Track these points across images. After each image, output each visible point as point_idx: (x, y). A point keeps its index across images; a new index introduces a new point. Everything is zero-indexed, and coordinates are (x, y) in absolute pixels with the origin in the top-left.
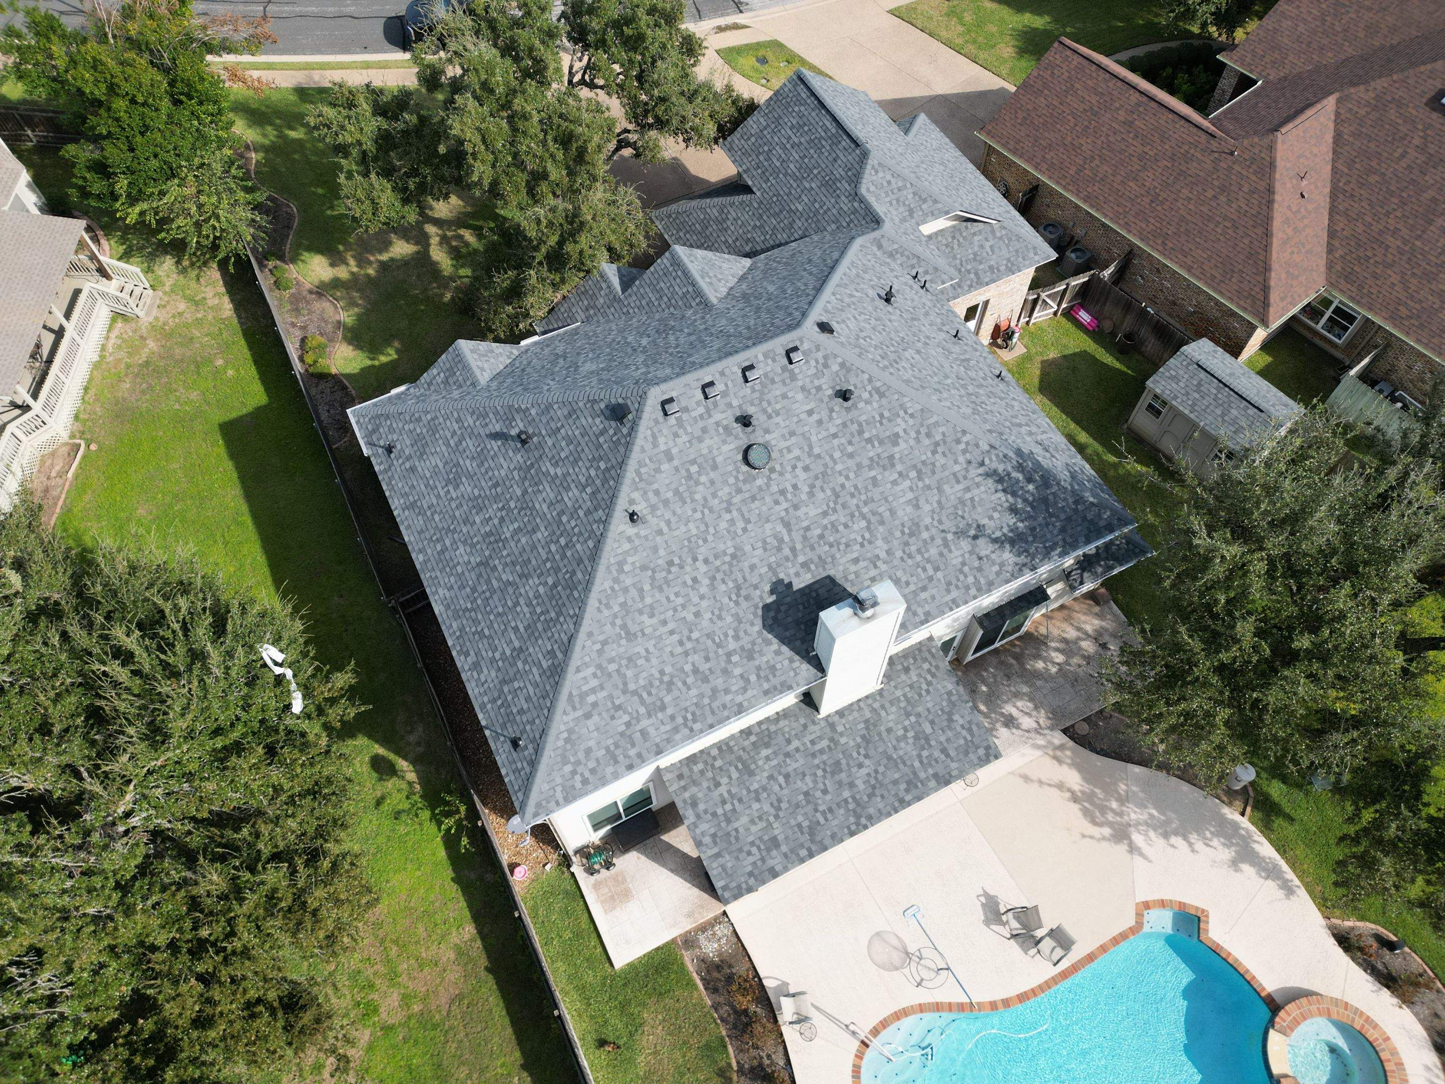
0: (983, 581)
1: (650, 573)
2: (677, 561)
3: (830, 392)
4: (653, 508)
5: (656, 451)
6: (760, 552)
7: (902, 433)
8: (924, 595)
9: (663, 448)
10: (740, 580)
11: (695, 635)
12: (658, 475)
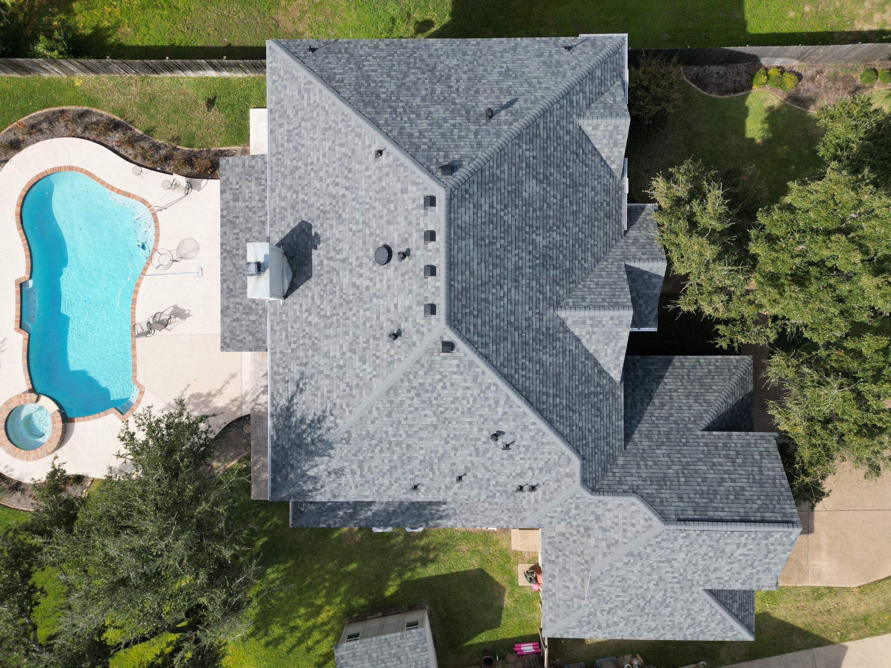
0: (278, 378)
1: (350, 155)
2: (350, 175)
3: (402, 327)
4: (380, 169)
5: (409, 183)
8: (284, 334)
9: (410, 188)
10: (328, 216)
11: (312, 174)
12: (396, 178)
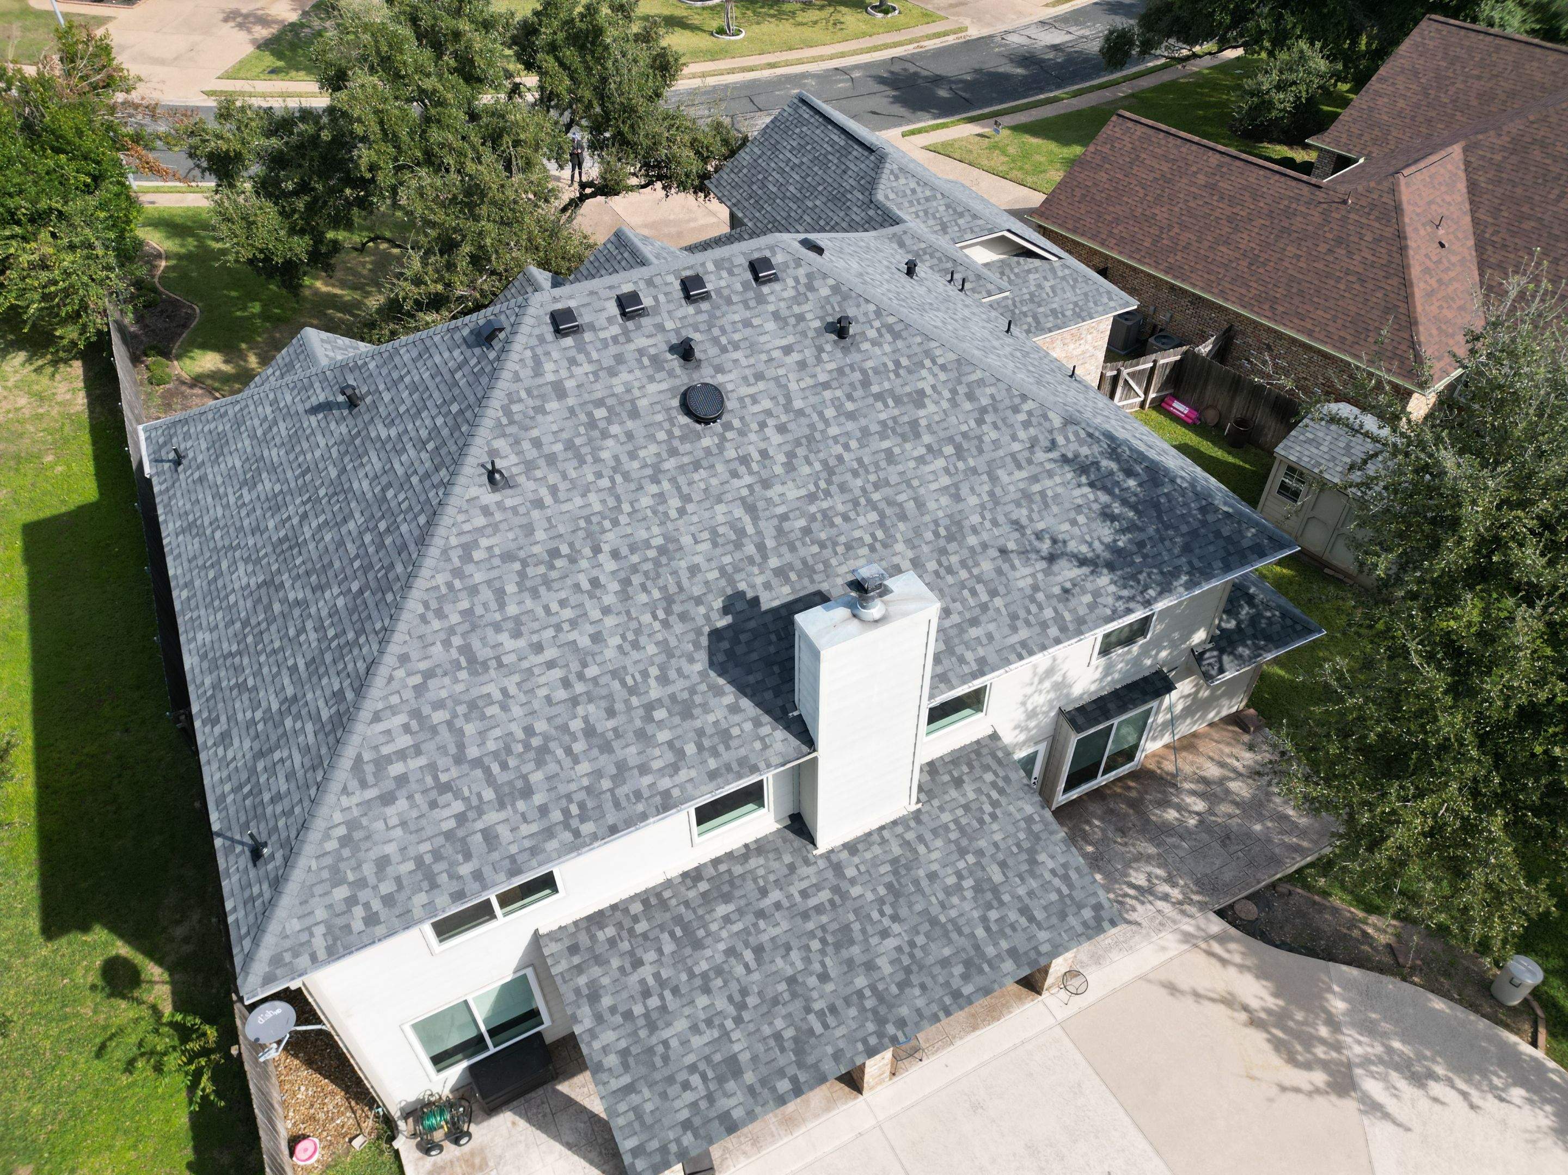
0: (1068, 616)
1: (517, 566)
2: (565, 549)
3: (817, 324)
4: (529, 466)
5: (540, 381)
6: (705, 547)
7: (929, 391)
8: (974, 632)
9: (550, 377)
10: (673, 589)
11: (592, 671)
12: (540, 418)
